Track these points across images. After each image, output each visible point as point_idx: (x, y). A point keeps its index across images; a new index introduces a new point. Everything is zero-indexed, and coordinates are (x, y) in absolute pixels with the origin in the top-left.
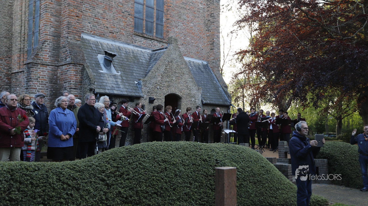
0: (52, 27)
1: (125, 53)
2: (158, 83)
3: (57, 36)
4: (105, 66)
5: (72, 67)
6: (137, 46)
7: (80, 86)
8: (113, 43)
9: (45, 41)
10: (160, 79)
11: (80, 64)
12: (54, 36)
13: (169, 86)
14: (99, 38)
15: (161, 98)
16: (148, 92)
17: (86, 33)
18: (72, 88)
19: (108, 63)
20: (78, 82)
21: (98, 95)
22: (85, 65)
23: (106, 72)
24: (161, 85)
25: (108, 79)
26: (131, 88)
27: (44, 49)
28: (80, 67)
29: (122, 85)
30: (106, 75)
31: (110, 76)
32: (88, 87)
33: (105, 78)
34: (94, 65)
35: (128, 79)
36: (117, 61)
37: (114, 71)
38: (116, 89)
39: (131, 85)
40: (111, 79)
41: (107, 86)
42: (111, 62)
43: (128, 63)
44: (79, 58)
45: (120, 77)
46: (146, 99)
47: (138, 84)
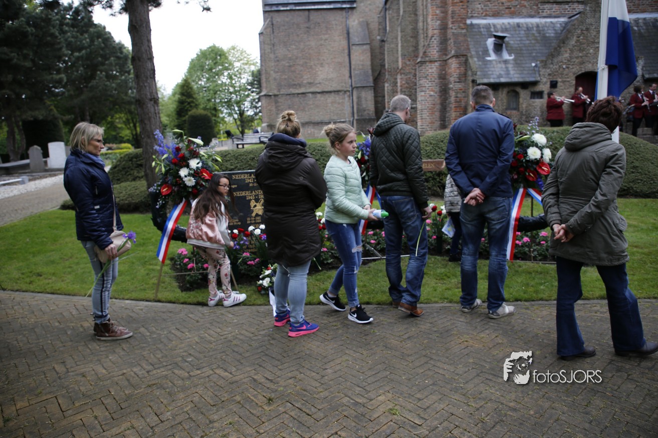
0: (438, 20)
1: (526, 29)
2: (565, 61)
3: (444, 28)
4: (494, 51)
6: (545, 17)
7: (464, 79)
8: (511, 21)
9: (432, 37)
10: (567, 55)
11: (463, 55)
12: (441, 29)
13: (582, 63)
14: (492, 18)
15: (568, 80)
16: (549, 75)
17: (476, 16)
18: (455, 82)
19: (498, 48)
20: (462, 75)
22: (469, 55)
23: (494, 58)
24: (569, 63)
25: (495, 66)
26: (525, 72)
27: (431, 46)
28: (463, 58)
29: (514, 70)
30: (494, 62)
31: (500, 62)
32: (470, 78)
33: (492, 66)
34: (481, 53)
35: (524, 62)
36: (512, 42)
37: (506, 56)
38: (504, 76)
39: (526, 69)
40: (499, 65)
41: (492, 74)
42: (501, 45)
43: (528, 42)
44: (462, 48)
45: (512, 62)
46: (546, 83)
47: (536, 66)
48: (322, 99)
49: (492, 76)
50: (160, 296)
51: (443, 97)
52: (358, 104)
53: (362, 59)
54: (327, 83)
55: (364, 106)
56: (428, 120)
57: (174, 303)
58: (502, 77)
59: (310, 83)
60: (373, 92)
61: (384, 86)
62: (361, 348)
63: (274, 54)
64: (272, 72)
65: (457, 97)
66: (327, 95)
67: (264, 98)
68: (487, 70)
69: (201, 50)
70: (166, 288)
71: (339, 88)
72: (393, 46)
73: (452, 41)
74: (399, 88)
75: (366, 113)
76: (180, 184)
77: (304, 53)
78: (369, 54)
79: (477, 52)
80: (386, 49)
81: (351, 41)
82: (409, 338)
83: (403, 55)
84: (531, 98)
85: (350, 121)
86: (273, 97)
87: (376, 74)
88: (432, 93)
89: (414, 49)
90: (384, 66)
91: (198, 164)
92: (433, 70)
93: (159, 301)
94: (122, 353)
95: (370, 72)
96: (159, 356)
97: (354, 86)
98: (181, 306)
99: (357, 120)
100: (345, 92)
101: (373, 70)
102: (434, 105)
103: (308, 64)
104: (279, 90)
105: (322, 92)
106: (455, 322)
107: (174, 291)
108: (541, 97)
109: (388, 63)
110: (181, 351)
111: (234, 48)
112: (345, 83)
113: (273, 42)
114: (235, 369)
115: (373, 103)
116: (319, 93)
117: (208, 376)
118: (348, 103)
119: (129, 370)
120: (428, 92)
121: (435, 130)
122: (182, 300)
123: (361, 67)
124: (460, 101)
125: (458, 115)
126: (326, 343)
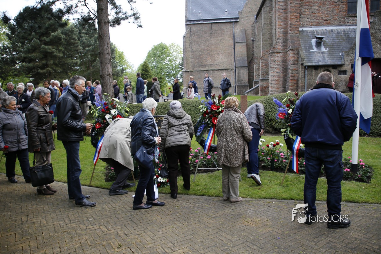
0: (282, 28)
1: (337, 33)
3: (285, 33)
4: (316, 47)
5: (291, 51)
6: (349, 26)
7: (296, 63)
8: (327, 28)
9: (278, 38)
11: (296, 49)
12: (284, 34)
14: (316, 27)
16: (350, 60)
17: (305, 26)
18: (291, 65)
19: (318, 44)
20: (295, 60)
21: (307, 67)
22: (300, 49)
23: (316, 51)
25: (316, 55)
26: (335, 59)
27: (278, 43)
28: (297, 51)
29: (328, 58)
30: (316, 53)
31: (319, 53)
32: (300, 63)
33: (314, 55)
34: (307, 47)
35: (335, 53)
36: (327, 41)
37: (323, 49)
38: (321, 61)
39: (336, 57)
40: (319, 55)
41: (314, 60)
42: (321, 43)
43: (337, 41)
44: (296, 45)
45: (327, 53)
46: (348, 65)
47: (342, 55)
48: (218, 73)
49: (314, 61)
50: (93, 183)
51: (285, 73)
52: (238, 77)
53: (241, 51)
54: (221, 64)
55: (242, 78)
56: (275, 87)
57: (99, 188)
58: (320, 62)
59: (211, 65)
60: (247, 70)
61: (253, 67)
62: (185, 221)
63: (191, 48)
64: (190, 58)
65: (292, 74)
66: (221, 72)
67: (185, 73)
68: (311, 57)
69: (154, 46)
70: (98, 179)
71: (227, 68)
72: (259, 43)
73: (290, 40)
74: (261, 68)
75: (243, 82)
76: (106, 123)
77: (208, 47)
78: (246, 48)
79: (305, 47)
80: (255, 45)
81: (235, 40)
82: (215, 217)
83: (263, 49)
84: (339, 74)
85: (234, 86)
86: (190, 72)
87: (250, 60)
88: (278, 71)
89: (270, 45)
90: (254, 54)
91: (115, 112)
92: (278, 57)
93: (92, 186)
94: (59, 213)
95: (246, 58)
96: (76, 216)
97: (236, 66)
98: (102, 189)
99: (237, 86)
100: (231, 69)
101: (248, 57)
102: (279, 78)
103: (210, 54)
104: (193, 69)
105: (218, 70)
106: (247, 210)
107: (101, 181)
108: (346, 74)
109: (256, 53)
110: (89, 214)
111: (173, 44)
112: (232, 65)
113: (190, 42)
114: (111, 227)
115: (248, 76)
116: (216, 70)
117: (95, 230)
118: (233, 76)
119: (58, 222)
120: (275, 71)
121: (280, 93)
122: (104, 186)
123: (241, 55)
124: (294, 76)
125: (293, 84)
126: (167, 217)
